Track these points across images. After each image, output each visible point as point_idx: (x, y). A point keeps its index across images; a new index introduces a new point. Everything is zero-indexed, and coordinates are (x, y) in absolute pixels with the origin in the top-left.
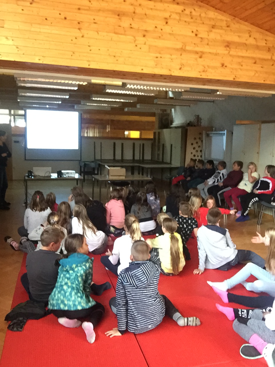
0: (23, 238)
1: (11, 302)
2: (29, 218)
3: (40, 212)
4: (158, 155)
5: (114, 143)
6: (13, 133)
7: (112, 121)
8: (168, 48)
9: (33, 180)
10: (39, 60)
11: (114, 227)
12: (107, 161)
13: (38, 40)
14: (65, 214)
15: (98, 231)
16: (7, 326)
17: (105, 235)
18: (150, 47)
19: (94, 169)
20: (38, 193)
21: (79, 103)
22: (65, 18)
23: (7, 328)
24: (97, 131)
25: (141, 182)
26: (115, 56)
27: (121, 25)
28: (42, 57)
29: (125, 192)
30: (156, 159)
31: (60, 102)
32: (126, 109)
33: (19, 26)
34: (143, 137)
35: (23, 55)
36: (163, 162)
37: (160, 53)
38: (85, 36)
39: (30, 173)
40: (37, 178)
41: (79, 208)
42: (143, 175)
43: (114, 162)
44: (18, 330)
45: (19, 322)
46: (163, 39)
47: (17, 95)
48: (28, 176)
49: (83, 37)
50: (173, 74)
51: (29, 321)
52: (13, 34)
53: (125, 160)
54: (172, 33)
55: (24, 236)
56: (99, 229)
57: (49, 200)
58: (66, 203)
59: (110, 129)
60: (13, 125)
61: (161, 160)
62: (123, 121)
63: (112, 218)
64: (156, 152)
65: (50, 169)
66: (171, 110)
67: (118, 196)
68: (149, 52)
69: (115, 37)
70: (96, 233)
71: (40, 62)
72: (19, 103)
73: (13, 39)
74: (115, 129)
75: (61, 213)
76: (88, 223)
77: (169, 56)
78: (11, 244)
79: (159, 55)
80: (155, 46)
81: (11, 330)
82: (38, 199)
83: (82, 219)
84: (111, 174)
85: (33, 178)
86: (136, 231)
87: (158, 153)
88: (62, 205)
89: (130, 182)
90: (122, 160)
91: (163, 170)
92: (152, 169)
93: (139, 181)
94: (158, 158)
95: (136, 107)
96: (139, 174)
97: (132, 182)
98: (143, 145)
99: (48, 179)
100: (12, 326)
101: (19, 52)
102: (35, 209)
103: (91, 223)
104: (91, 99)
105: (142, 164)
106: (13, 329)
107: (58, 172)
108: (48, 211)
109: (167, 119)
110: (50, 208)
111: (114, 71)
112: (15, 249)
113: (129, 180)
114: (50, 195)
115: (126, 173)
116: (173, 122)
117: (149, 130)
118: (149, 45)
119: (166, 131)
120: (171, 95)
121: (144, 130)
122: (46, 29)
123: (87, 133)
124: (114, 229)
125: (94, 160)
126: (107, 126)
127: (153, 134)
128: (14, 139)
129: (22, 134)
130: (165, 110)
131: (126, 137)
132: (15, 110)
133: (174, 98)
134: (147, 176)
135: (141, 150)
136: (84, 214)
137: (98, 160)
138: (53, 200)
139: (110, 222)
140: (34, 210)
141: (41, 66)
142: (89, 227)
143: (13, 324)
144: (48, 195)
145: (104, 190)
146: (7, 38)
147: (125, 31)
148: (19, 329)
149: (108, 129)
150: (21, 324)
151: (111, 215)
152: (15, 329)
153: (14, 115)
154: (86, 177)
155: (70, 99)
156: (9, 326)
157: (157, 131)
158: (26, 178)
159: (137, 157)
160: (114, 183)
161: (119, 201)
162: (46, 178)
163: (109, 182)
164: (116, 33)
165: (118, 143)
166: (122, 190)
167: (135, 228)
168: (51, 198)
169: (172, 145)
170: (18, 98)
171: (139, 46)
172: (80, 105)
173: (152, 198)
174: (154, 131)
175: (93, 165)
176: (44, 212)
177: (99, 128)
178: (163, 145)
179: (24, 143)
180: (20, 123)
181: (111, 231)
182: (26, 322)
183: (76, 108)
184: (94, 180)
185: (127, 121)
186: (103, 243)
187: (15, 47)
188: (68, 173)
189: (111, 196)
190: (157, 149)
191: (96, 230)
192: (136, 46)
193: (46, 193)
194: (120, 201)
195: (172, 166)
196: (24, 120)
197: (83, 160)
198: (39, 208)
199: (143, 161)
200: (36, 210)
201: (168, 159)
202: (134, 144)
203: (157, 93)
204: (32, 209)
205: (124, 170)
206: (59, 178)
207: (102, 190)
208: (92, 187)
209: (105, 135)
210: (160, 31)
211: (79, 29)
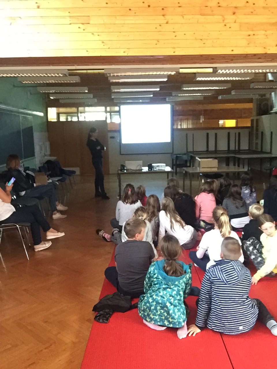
0: (114, 229)
1: (99, 293)
2: (121, 211)
3: (130, 204)
4: (257, 144)
5: (208, 134)
6: (109, 129)
7: (205, 111)
8: (262, 24)
9: (125, 173)
10: (124, 52)
11: (204, 221)
12: (199, 153)
13: (122, 32)
14: (154, 207)
15: (186, 225)
16: (94, 317)
17: (194, 229)
18: (241, 25)
19: (186, 161)
20: (129, 185)
21: (170, 95)
22: (149, 6)
23: (94, 319)
24: (190, 122)
25: (237, 173)
26: (201, 40)
27: (208, 6)
28: (126, 49)
29: (216, 184)
30: (254, 149)
31: (152, 96)
32: (220, 97)
33: (104, 21)
34: (239, 125)
35: (109, 49)
36: (262, 152)
37: (253, 31)
38: (170, 22)
39: (123, 166)
40: (130, 171)
41: (167, 201)
42: (239, 166)
43: (207, 154)
44: (103, 322)
45: (105, 313)
46: (257, 14)
47: (110, 92)
48: (121, 170)
49: (167, 23)
50: (269, 52)
51: (115, 313)
52: (98, 29)
53: (218, 151)
54: (266, 6)
55: (116, 228)
56: (187, 224)
57: (139, 192)
58: (155, 197)
59: (204, 119)
60: (109, 121)
61: (259, 150)
62: (217, 110)
63: (202, 212)
64: (254, 141)
65: (141, 162)
66: (271, 94)
67: (209, 189)
68: (240, 30)
69: (202, 19)
70: (184, 227)
71: (125, 54)
72: (113, 100)
73: (99, 34)
74: (209, 119)
75: (149, 206)
76: (176, 217)
77: (263, 32)
78: (103, 236)
79: (251, 33)
80: (247, 23)
81: (97, 321)
82: (130, 192)
83: (170, 212)
84: (202, 166)
85: (125, 171)
86: (224, 224)
87: (257, 142)
88: (151, 198)
89: (224, 174)
90: (216, 151)
91: (262, 160)
92: (249, 159)
93: (234, 173)
94: (256, 148)
95: (230, 93)
96: (234, 165)
97: (227, 174)
98: (239, 134)
99: (140, 172)
100: (99, 317)
101: (105, 47)
102: (126, 201)
103: (179, 217)
104: (182, 89)
105: (238, 154)
106: (99, 320)
107: (148, 165)
108: (139, 204)
109: (267, 105)
110: (140, 201)
111: (202, 56)
112: (108, 240)
113: (222, 172)
114: (139, 188)
115: (218, 165)
116: (273, 108)
117: (246, 117)
118: (240, 23)
119: (265, 118)
120: (270, 77)
121: (241, 118)
122: (130, 20)
123: (181, 125)
124: (204, 224)
125: (185, 152)
126: (201, 116)
127: (250, 122)
128: (110, 135)
129: (117, 130)
130: (264, 95)
131: (220, 126)
132: (112, 106)
133: (274, 81)
134: (244, 168)
135: (237, 139)
136: (171, 208)
137: (190, 152)
138: (143, 192)
139: (200, 216)
140: (125, 203)
141: (127, 58)
142: (177, 221)
143: (100, 315)
144: (138, 188)
145: (195, 183)
146: (93, 34)
147: (212, 11)
148: (105, 321)
149: (202, 120)
150: (107, 316)
151: (201, 209)
152: (101, 321)
153: (110, 112)
154: (178, 169)
155: (160, 92)
156: (96, 317)
157: (255, 118)
158: (120, 172)
159: (232, 148)
160: (207, 175)
161: (210, 194)
162: (138, 172)
163: (201, 174)
164: (202, 15)
165: (212, 133)
166: (213, 182)
167: (224, 221)
168: (140, 191)
169: (272, 133)
170: (112, 94)
171: (228, 25)
172: (171, 97)
173: (247, 192)
174: (252, 118)
175: (185, 157)
176: (134, 205)
177: (192, 120)
178: (262, 133)
179: (119, 139)
180: (116, 119)
181: (201, 225)
182: (112, 315)
183: (168, 100)
184: (184, 172)
185: (221, 110)
186: (192, 238)
187: (100, 42)
188: (158, 166)
189: (201, 189)
190: (255, 138)
191: (184, 224)
192: (225, 25)
193: (136, 185)
194: (212, 195)
195: (273, 156)
196: (119, 116)
197: (175, 153)
198: (130, 201)
199: (239, 151)
200: (127, 203)
201: (267, 148)
202: (229, 133)
203: (253, 77)
204: (124, 201)
205: (216, 161)
206: (149, 171)
207: (193, 182)
208: (183, 179)
209: (199, 126)
210: (252, 5)
211: (163, 15)
